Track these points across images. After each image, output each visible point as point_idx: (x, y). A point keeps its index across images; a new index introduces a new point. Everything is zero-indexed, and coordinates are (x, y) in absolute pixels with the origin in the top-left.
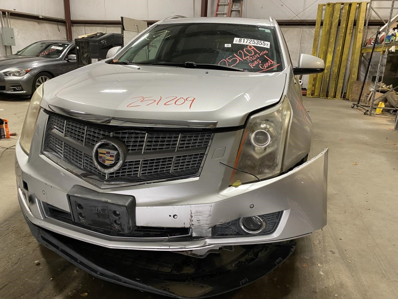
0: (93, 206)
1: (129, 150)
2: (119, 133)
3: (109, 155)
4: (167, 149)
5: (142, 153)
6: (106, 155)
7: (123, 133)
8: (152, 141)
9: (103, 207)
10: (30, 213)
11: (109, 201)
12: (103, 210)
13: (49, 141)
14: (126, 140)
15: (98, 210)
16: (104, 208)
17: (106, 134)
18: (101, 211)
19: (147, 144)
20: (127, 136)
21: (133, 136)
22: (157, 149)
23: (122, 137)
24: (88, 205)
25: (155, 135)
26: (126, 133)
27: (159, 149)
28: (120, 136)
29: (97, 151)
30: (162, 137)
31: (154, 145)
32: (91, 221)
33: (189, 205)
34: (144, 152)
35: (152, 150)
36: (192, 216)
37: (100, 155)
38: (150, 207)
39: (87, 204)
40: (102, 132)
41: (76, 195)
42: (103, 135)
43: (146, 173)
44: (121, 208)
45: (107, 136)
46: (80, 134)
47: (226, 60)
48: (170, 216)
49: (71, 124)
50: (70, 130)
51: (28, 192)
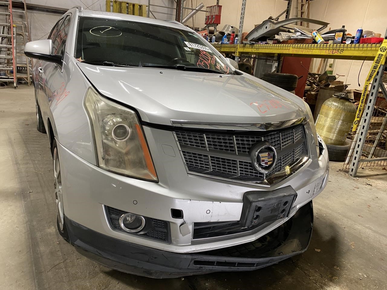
0: (271, 204)
4: (290, 143)
5: (282, 150)
16: (279, 202)
17: (256, 139)
19: (282, 142)
22: (286, 144)
29: (258, 156)
33: (315, 180)
36: (315, 188)
37: (262, 159)
40: (250, 139)
42: (252, 141)
45: (257, 141)
46: (228, 145)
47: (200, 63)
48: (307, 192)
49: (210, 136)
50: (212, 143)
51: (182, 219)
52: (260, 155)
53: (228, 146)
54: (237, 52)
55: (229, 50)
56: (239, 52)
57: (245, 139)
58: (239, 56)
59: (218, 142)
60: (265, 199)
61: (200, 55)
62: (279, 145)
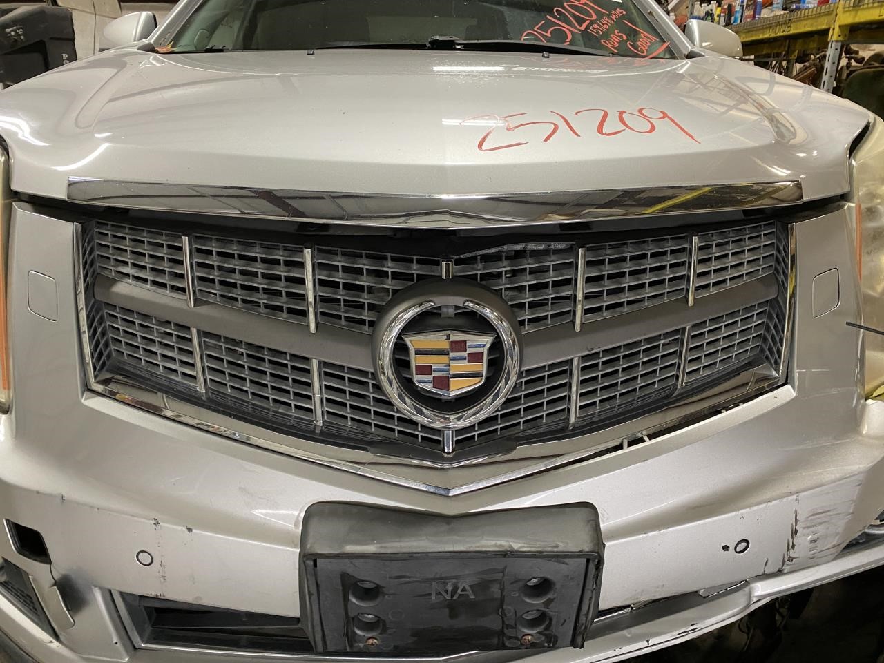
0: (434, 579)
1: (522, 323)
2: (474, 259)
3: (465, 355)
4: (656, 302)
5: (578, 328)
6: (452, 355)
7: (486, 259)
8: (600, 278)
9: (485, 572)
10: (55, 645)
11: (517, 545)
12: (482, 586)
13: (103, 334)
14: (503, 284)
15: (455, 589)
16: (486, 577)
17: (415, 269)
18: (469, 592)
19: (585, 292)
20: (504, 269)
21: (529, 264)
22: (621, 304)
23: (486, 277)
24: (409, 577)
25: (608, 252)
26: (497, 258)
27: (630, 303)
28: (479, 273)
29: (400, 347)
30: (633, 258)
31: (610, 292)
32: (413, 636)
33: (791, 494)
34: (582, 325)
35: (606, 314)
36: (796, 532)
37: (415, 360)
38: (656, 532)
39: (408, 574)
40: (390, 267)
41: (350, 548)
42: (395, 276)
43: (594, 403)
44: (564, 563)
45: (420, 277)
46: (280, 286)
47: (536, 32)
48: (726, 548)
49: (213, 247)
50: (216, 274)
51: (49, 566)
52: (413, 342)
53: (281, 292)
54: (834, 29)
55: (812, 25)
56: (840, 26)
57: (364, 265)
58: (840, 39)
59: (242, 273)
60: (383, 551)
61: (557, 10)
62: (570, 307)
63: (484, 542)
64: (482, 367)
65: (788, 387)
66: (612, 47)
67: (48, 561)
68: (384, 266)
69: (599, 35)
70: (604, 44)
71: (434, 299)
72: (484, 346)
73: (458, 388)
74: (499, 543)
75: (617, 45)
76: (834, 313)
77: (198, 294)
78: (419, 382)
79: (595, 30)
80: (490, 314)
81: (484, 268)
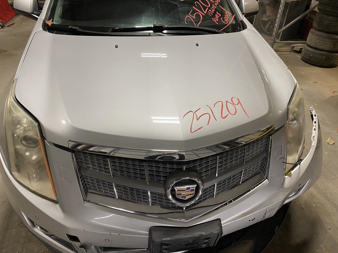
0: (183, 242)
3: (190, 190)
4: (236, 164)
5: (217, 176)
8: (222, 161)
12: (194, 241)
14: (198, 168)
16: (196, 239)
17: (175, 167)
23: (194, 167)
24: (177, 242)
26: (196, 161)
34: (218, 174)
36: (266, 214)
37: (177, 192)
42: (170, 168)
46: (138, 172)
47: (190, 16)
48: (250, 221)
49: (117, 161)
50: (118, 168)
51: (79, 243)
52: (176, 188)
57: (161, 166)
59: (126, 168)
60: (172, 239)
61: (196, 3)
62: (214, 170)
63: (195, 234)
64: (194, 192)
65: (267, 180)
66: (216, 21)
67: (80, 242)
68: (166, 166)
69: (211, 15)
70: (213, 20)
71: (182, 178)
72: (194, 187)
73: (188, 197)
74: (199, 233)
75: (218, 20)
76: (280, 158)
77: (113, 173)
78: (178, 197)
79: (210, 13)
80: (196, 180)
81: (193, 165)
